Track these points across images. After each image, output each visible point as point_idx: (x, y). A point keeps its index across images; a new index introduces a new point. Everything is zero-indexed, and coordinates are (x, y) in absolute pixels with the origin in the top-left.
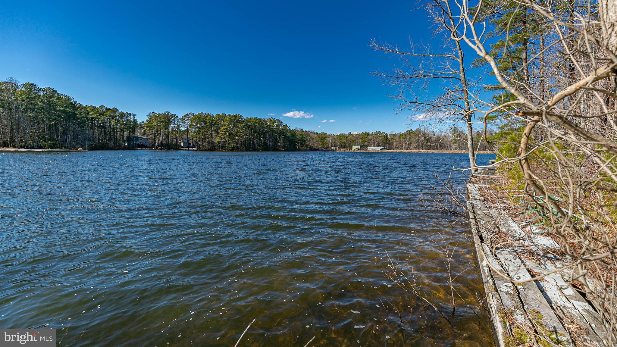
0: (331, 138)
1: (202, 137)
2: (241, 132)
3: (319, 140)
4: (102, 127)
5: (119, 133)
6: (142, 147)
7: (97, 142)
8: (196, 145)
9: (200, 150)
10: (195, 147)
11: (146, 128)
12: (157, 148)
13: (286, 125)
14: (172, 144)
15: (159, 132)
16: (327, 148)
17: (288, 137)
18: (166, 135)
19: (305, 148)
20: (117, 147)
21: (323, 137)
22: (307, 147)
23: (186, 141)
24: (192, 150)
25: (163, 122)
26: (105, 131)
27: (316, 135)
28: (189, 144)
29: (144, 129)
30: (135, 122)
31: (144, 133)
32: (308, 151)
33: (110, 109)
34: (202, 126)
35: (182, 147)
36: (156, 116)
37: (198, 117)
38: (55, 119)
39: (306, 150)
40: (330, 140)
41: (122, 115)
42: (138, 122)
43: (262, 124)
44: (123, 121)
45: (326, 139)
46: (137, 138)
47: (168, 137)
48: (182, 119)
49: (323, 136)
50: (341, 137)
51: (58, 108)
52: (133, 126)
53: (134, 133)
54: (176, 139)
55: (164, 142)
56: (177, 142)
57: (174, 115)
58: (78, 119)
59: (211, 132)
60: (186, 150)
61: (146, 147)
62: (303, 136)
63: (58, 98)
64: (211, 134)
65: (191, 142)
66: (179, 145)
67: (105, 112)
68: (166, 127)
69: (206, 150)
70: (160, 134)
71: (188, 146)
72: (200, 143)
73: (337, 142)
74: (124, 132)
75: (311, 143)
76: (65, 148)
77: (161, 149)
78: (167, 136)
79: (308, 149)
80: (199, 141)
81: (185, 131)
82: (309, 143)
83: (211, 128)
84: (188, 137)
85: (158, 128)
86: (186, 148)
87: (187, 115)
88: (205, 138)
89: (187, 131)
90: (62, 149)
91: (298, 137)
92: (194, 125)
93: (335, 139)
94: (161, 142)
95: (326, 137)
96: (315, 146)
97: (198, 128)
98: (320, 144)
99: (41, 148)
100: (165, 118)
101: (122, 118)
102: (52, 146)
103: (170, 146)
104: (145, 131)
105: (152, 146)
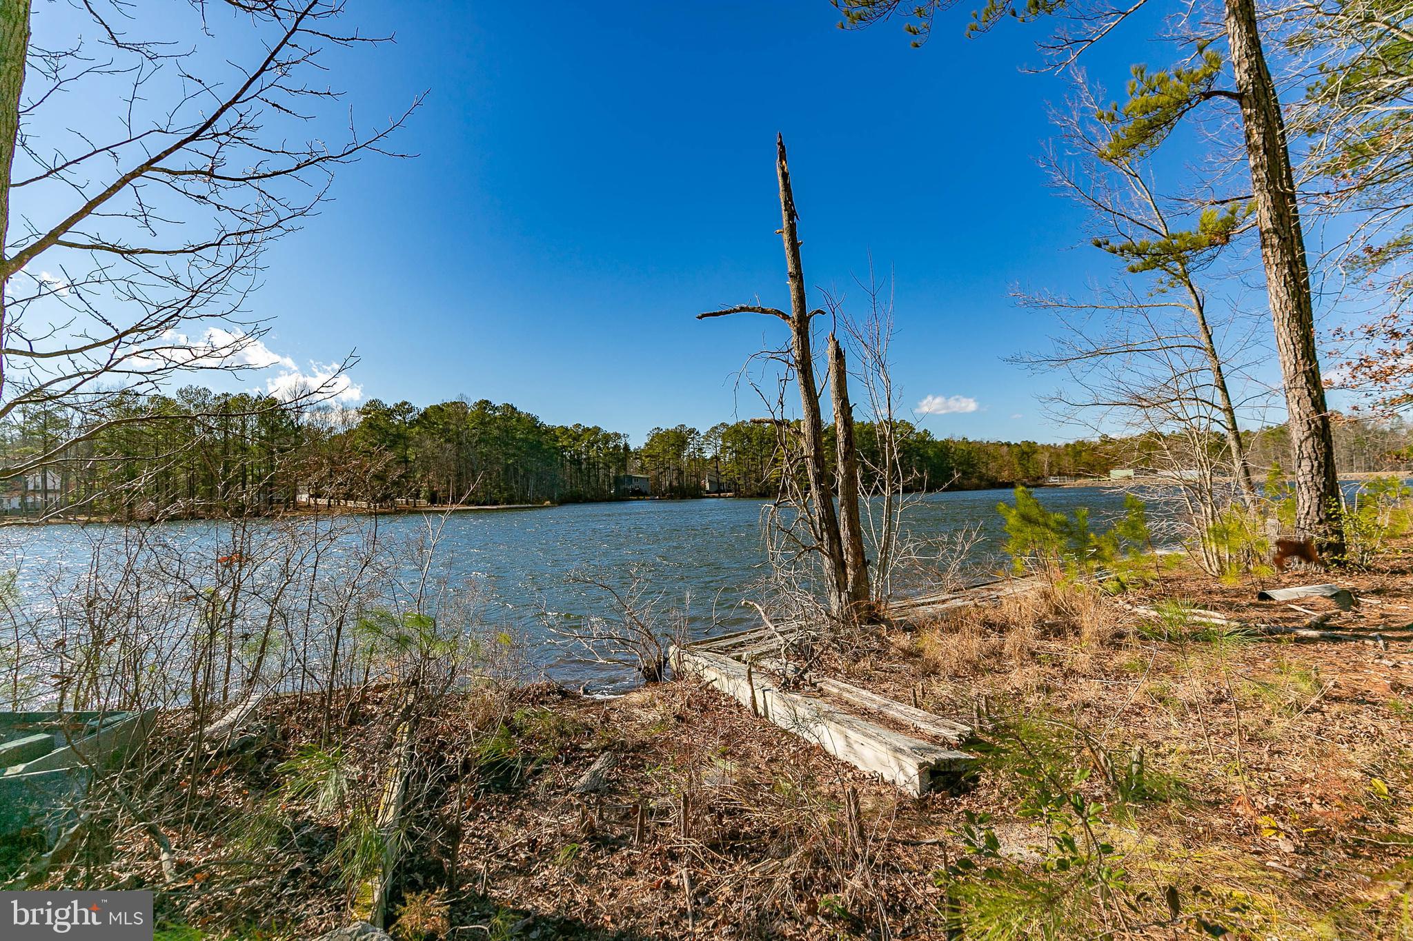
0: (1047, 454)
1: (745, 469)
3: (1016, 461)
4: (576, 462)
5: (601, 471)
6: (639, 494)
7: (568, 487)
8: (732, 486)
9: (740, 497)
10: (730, 491)
11: (644, 458)
12: (664, 495)
13: (926, 430)
14: (688, 487)
15: (667, 465)
16: (1038, 478)
17: (929, 458)
18: (679, 469)
19: (978, 482)
20: (599, 498)
21: (1027, 452)
22: (981, 478)
23: (714, 479)
24: (725, 497)
25: (673, 445)
26: (580, 469)
27: (1005, 448)
28: (719, 484)
29: (641, 460)
30: (626, 447)
31: (642, 468)
32: (985, 489)
33: (588, 429)
34: (745, 449)
35: (708, 492)
36: (662, 435)
37: (735, 431)
38: (514, 455)
39: (978, 487)
40: (1044, 458)
41: (607, 438)
42: (632, 449)
43: (867, 433)
44: (608, 448)
45: (1035, 456)
46: (630, 478)
47: (683, 472)
48: (708, 436)
49: (1026, 449)
50: (1077, 450)
51: (519, 435)
52: (623, 455)
53: (625, 470)
54: (698, 476)
55: (675, 483)
56: (699, 482)
57: (692, 431)
58: (545, 451)
60: (714, 497)
61: (645, 494)
62: (970, 453)
63: (519, 420)
65: (724, 481)
66: (701, 489)
67: (580, 435)
68: (678, 455)
69: (751, 496)
70: (669, 468)
71: (718, 490)
72: (741, 482)
73: (1067, 462)
74: (610, 468)
75: (991, 470)
76: (526, 503)
77: (671, 498)
78: (681, 473)
79: (983, 483)
80: (739, 479)
81: (712, 458)
82: (988, 469)
84: (717, 472)
85: (664, 458)
86: (716, 492)
87: (716, 428)
88: (750, 471)
89: (716, 458)
90: (521, 503)
91: (956, 458)
92: (729, 448)
93: (1058, 456)
94: (670, 484)
95: (1035, 452)
96: (1005, 476)
97: (736, 451)
98: (1018, 469)
99: (495, 503)
100: (678, 437)
101: (607, 442)
102: (510, 501)
103: (686, 491)
104: (643, 465)
105: (656, 493)
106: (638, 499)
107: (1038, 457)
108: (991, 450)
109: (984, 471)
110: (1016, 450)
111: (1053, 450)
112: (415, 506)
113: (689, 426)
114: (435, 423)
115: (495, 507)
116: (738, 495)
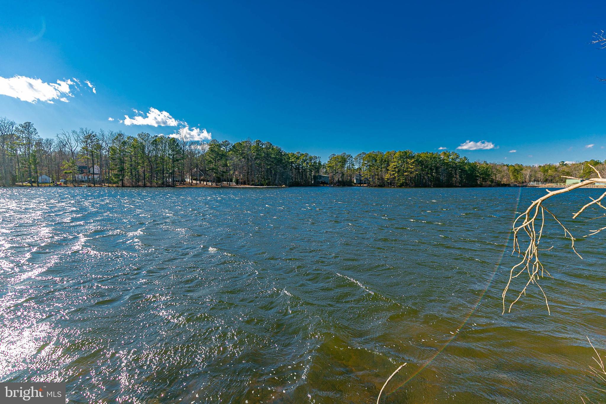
0: (529, 171)
1: (373, 174)
2: (411, 168)
3: (511, 174)
4: (297, 169)
5: (308, 173)
6: (324, 183)
7: (294, 180)
8: (367, 181)
9: (370, 186)
10: (365, 184)
11: (327, 168)
12: (335, 184)
13: (465, 157)
14: (346, 181)
15: (337, 171)
16: (523, 182)
17: (466, 171)
18: (342, 173)
19: (490, 183)
20: (307, 184)
21: (517, 170)
22: (492, 181)
23: (358, 178)
24: (363, 186)
25: (340, 162)
26: (299, 172)
27: (506, 167)
28: (361, 180)
29: (326, 168)
30: (320, 163)
31: (326, 172)
32: (494, 187)
33: (303, 154)
34: (373, 164)
35: (355, 184)
36: (335, 157)
37: (369, 156)
38: (270, 164)
39: (490, 186)
40: (527, 173)
41: (311, 159)
42: (322, 164)
43: (434, 158)
44: (312, 163)
45: (521, 171)
46: (321, 176)
47: (344, 174)
48: (356, 159)
49: (517, 168)
50: (545, 169)
51: (273, 156)
52: (317, 167)
53: (319, 173)
54: (351, 176)
55: (340, 179)
56: (351, 179)
57: (349, 156)
58: (283, 163)
59: (381, 169)
60: (358, 186)
61: (327, 184)
62: (487, 169)
63: (273, 149)
64: (381, 171)
65: (363, 179)
66: (352, 182)
67: (299, 157)
68: (342, 167)
69: (375, 186)
70: (338, 172)
71: (360, 182)
72: (371, 180)
73: (540, 175)
74: (312, 171)
75: (498, 177)
76: (275, 185)
77: (338, 186)
78: (343, 175)
79: (493, 184)
80: (370, 178)
81: (358, 169)
82: (496, 177)
83: (381, 165)
84: (360, 175)
85: (336, 168)
86: (359, 184)
87: (360, 154)
88: (375, 175)
89: (360, 169)
90: (273, 186)
91: (480, 171)
92: (366, 164)
93: (536, 172)
94: (338, 179)
95: (521, 170)
96: (505, 181)
97: (369, 165)
98: (512, 178)
99: (262, 185)
100: (342, 158)
101: (311, 161)
102: (268, 184)
103: (345, 183)
104: (326, 171)
105: (332, 183)
106: (324, 186)
107: (523, 172)
108: (498, 168)
109: (494, 178)
110: (511, 168)
111: (532, 169)
112: (230, 185)
113: (347, 154)
114: (238, 150)
115: (262, 187)
116: (369, 185)
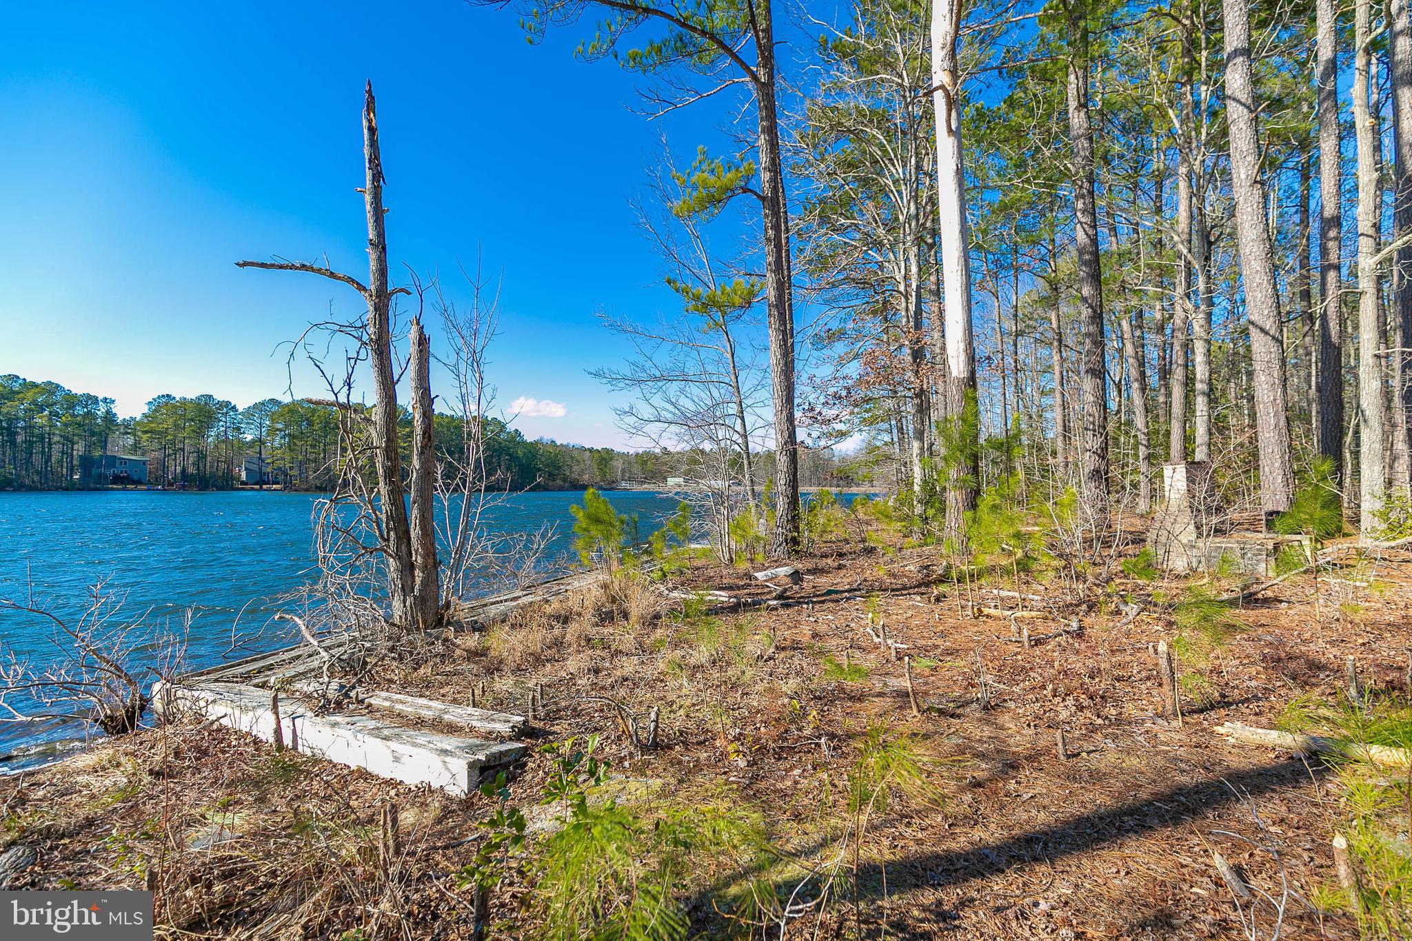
0: (622, 460)
1: (300, 457)
2: (404, 448)
3: (595, 466)
5: (57, 447)
6: (126, 479)
8: (281, 478)
9: (291, 490)
10: (277, 483)
11: (139, 433)
12: (171, 485)
13: (517, 430)
14: (213, 475)
15: (179, 446)
16: (612, 482)
17: (518, 458)
18: (199, 452)
19: (562, 483)
20: (48, 485)
21: (605, 458)
22: (565, 480)
23: (254, 467)
24: (269, 490)
25: (192, 420)
27: (588, 453)
28: (261, 474)
29: (135, 435)
30: (110, 417)
31: (136, 447)
32: (567, 490)
33: (34, 385)
34: (302, 433)
35: (243, 483)
36: (174, 406)
37: (290, 411)
39: (561, 489)
40: (619, 464)
41: (72, 401)
42: (119, 420)
43: (456, 428)
44: (73, 416)
45: (611, 461)
46: (113, 459)
47: (205, 457)
48: (248, 414)
49: (605, 455)
50: (644, 458)
52: (100, 428)
53: (104, 447)
54: (230, 463)
55: (191, 470)
56: (230, 471)
57: (224, 405)
59: (325, 445)
60: (252, 489)
61: (139, 482)
62: (556, 455)
64: (324, 451)
65: (269, 469)
66: (233, 478)
67: (17, 392)
68: (200, 433)
69: (307, 490)
70: (183, 450)
71: (260, 479)
72: (295, 472)
73: (636, 469)
74: (73, 443)
75: (574, 473)
77: (183, 488)
78: (201, 456)
79: (566, 485)
80: (291, 468)
81: (253, 441)
82: (571, 472)
83: (326, 436)
84: (260, 458)
85: (175, 436)
86: (256, 484)
87: (262, 404)
88: (309, 460)
89: (261, 441)
91: (543, 460)
92: (280, 430)
93: (630, 463)
94: (184, 470)
95: (611, 459)
96: (585, 479)
97: (289, 435)
98: (597, 473)
100: (200, 410)
101: (71, 407)
103: (207, 481)
104: (137, 442)
105: (157, 481)
106: (124, 489)
107: (614, 463)
108: (575, 454)
109: (568, 473)
110: (596, 455)
111: (626, 457)
113: (220, 398)
116: (288, 486)
